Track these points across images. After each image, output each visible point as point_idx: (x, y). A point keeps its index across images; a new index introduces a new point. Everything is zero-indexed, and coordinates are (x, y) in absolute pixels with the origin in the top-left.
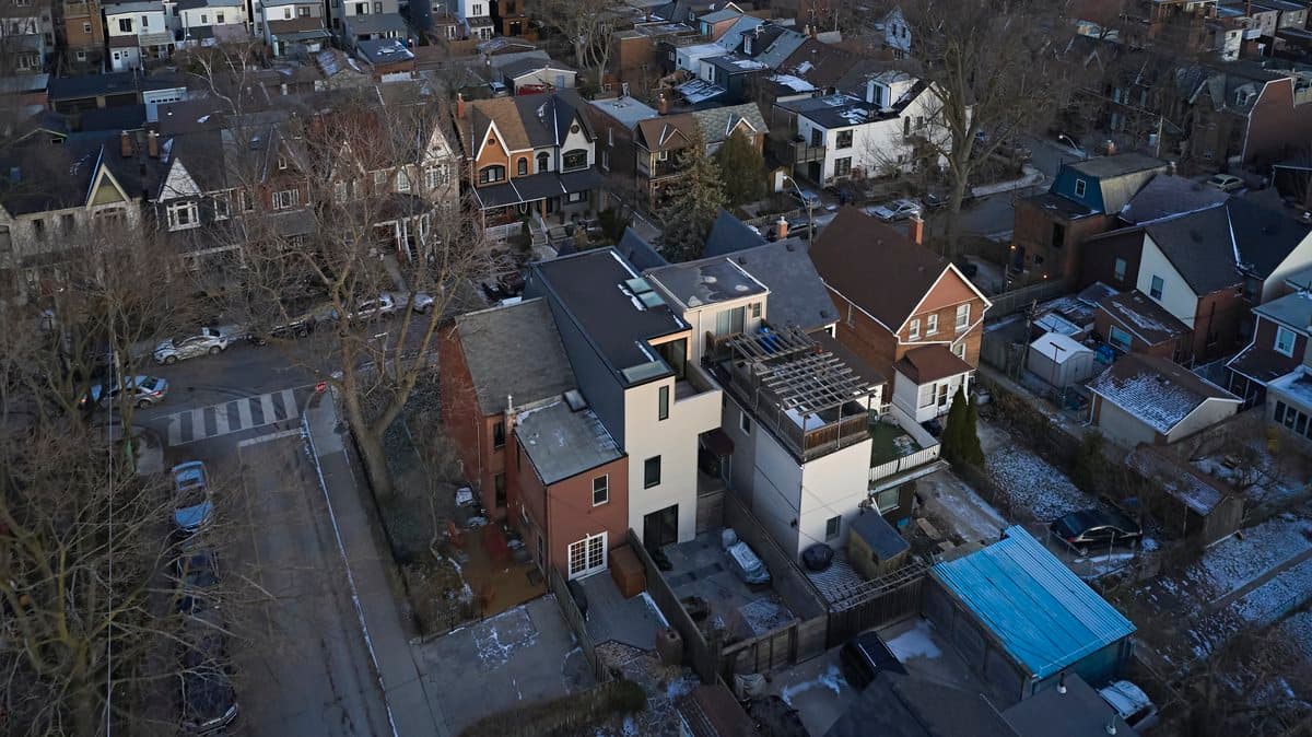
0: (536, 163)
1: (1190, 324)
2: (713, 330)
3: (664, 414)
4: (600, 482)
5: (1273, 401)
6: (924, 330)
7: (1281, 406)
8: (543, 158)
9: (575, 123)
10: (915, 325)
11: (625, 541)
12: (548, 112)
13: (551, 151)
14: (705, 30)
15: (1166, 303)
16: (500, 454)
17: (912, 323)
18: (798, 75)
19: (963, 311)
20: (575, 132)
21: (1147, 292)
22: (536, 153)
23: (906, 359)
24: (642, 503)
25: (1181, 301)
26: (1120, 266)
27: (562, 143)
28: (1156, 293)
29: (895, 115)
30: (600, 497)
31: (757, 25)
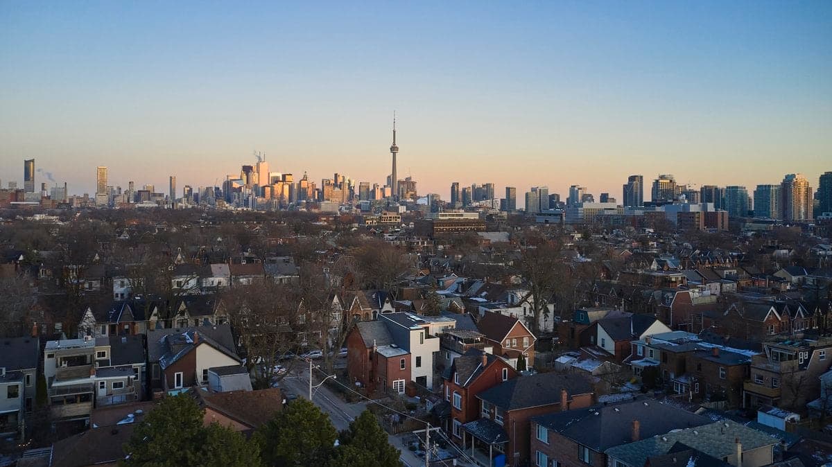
0: (372, 315)
1: (613, 353)
2: (438, 332)
3: (422, 343)
4: (403, 361)
5: (633, 368)
6: (511, 344)
7: (635, 368)
8: (375, 313)
9: (387, 299)
10: (508, 342)
11: (410, 383)
12: (377, 297)
13: (378, 311)
14: (441, 285)
15: (606, 348)
16: (371, 363)
17: (507, 341)
18: (481, 297)
19: (526, 340)
20: (387, 303)
21: (601, 346)
22: (373, 311)
23: (506, 354)
24: (416, 373)
25: (610, 346)
26: (592, 340)
27: (382, 306)
28: (603, 345)
29: (519, 306)
30: (403, 366)
31: (464, 280)
